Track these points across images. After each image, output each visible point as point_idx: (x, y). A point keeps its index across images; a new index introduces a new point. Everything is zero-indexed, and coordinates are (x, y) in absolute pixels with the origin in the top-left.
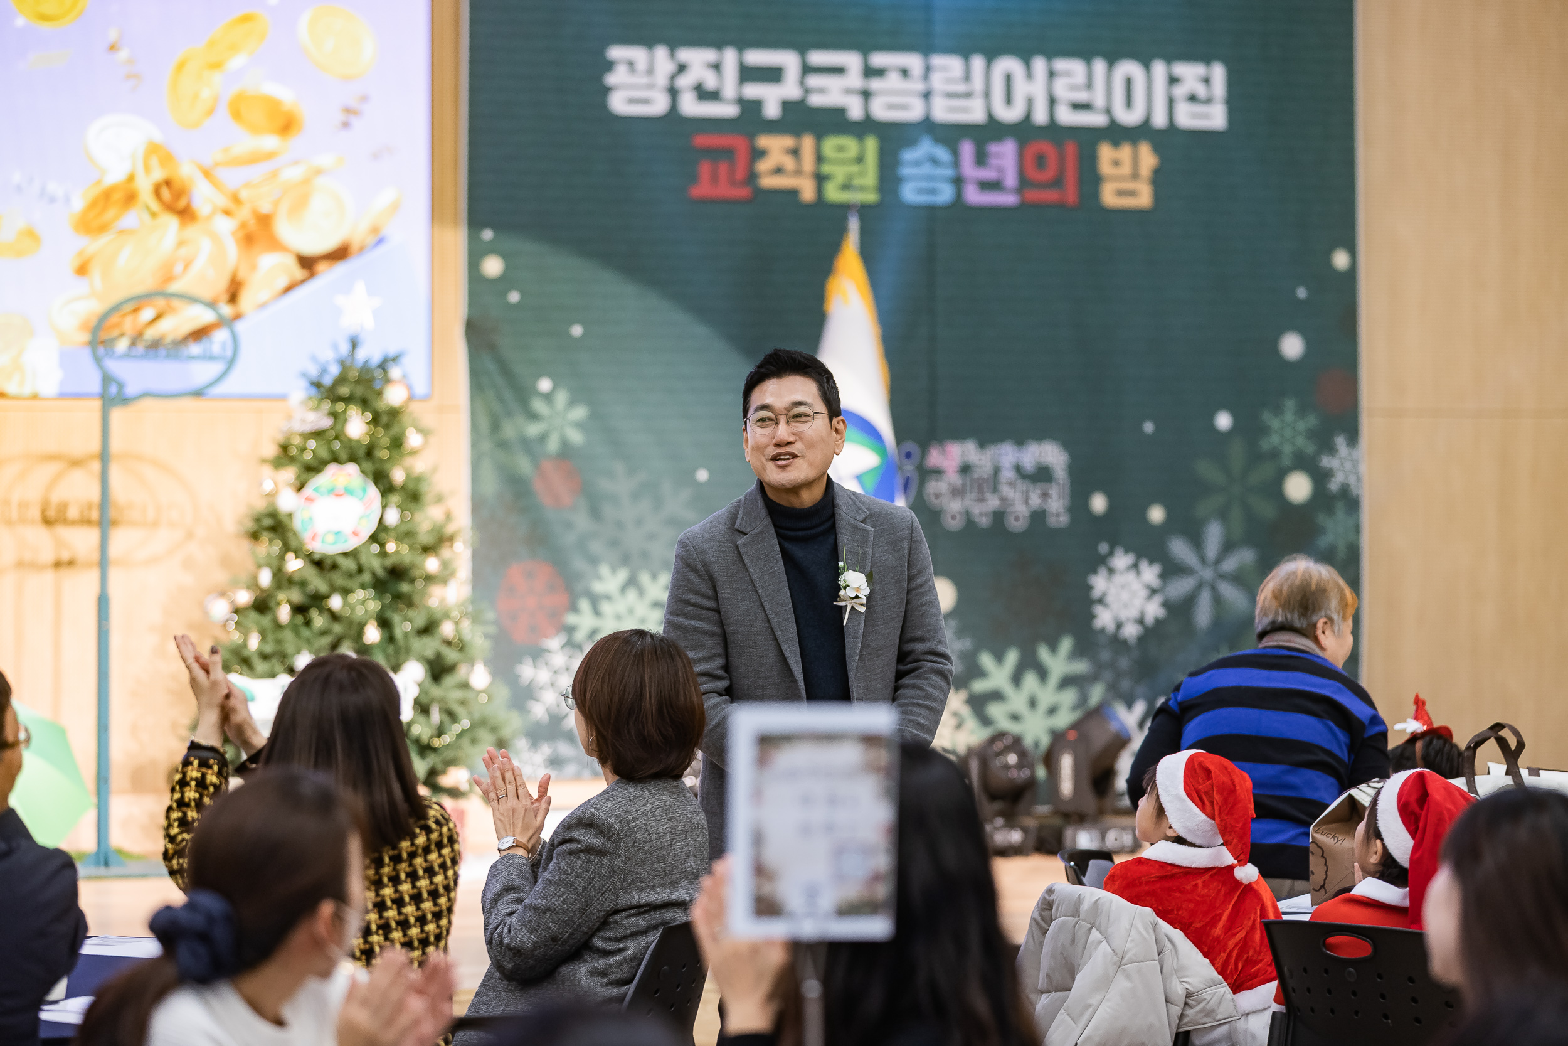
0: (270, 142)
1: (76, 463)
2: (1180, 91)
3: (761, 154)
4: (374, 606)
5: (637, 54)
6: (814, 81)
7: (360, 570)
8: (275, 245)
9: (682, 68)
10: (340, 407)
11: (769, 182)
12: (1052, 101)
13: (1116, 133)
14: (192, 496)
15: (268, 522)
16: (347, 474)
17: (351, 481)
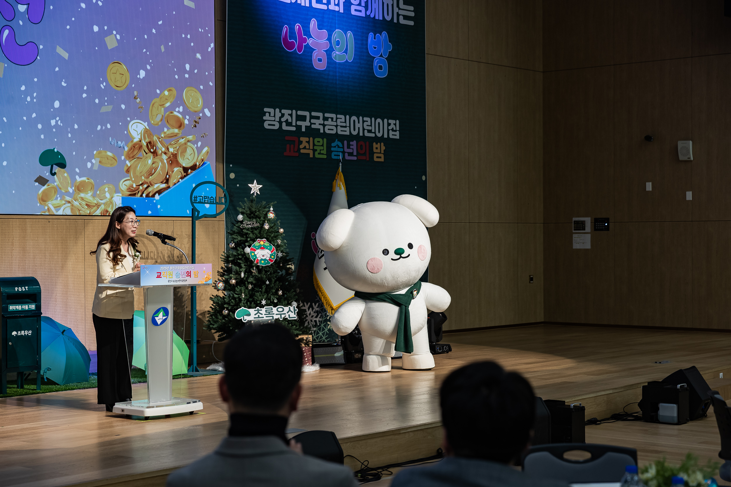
2: (390, 128)
3: (301, 142)
5: (271, 110)
6: (313, 121)
8: (178, 164)
9: (283, 115)
11: (302, 151)
12: (364, 129)
13: (377, 140)
14: (157, 249)
15: (240, 257)
16: (263, 242)
17: (265, 244)
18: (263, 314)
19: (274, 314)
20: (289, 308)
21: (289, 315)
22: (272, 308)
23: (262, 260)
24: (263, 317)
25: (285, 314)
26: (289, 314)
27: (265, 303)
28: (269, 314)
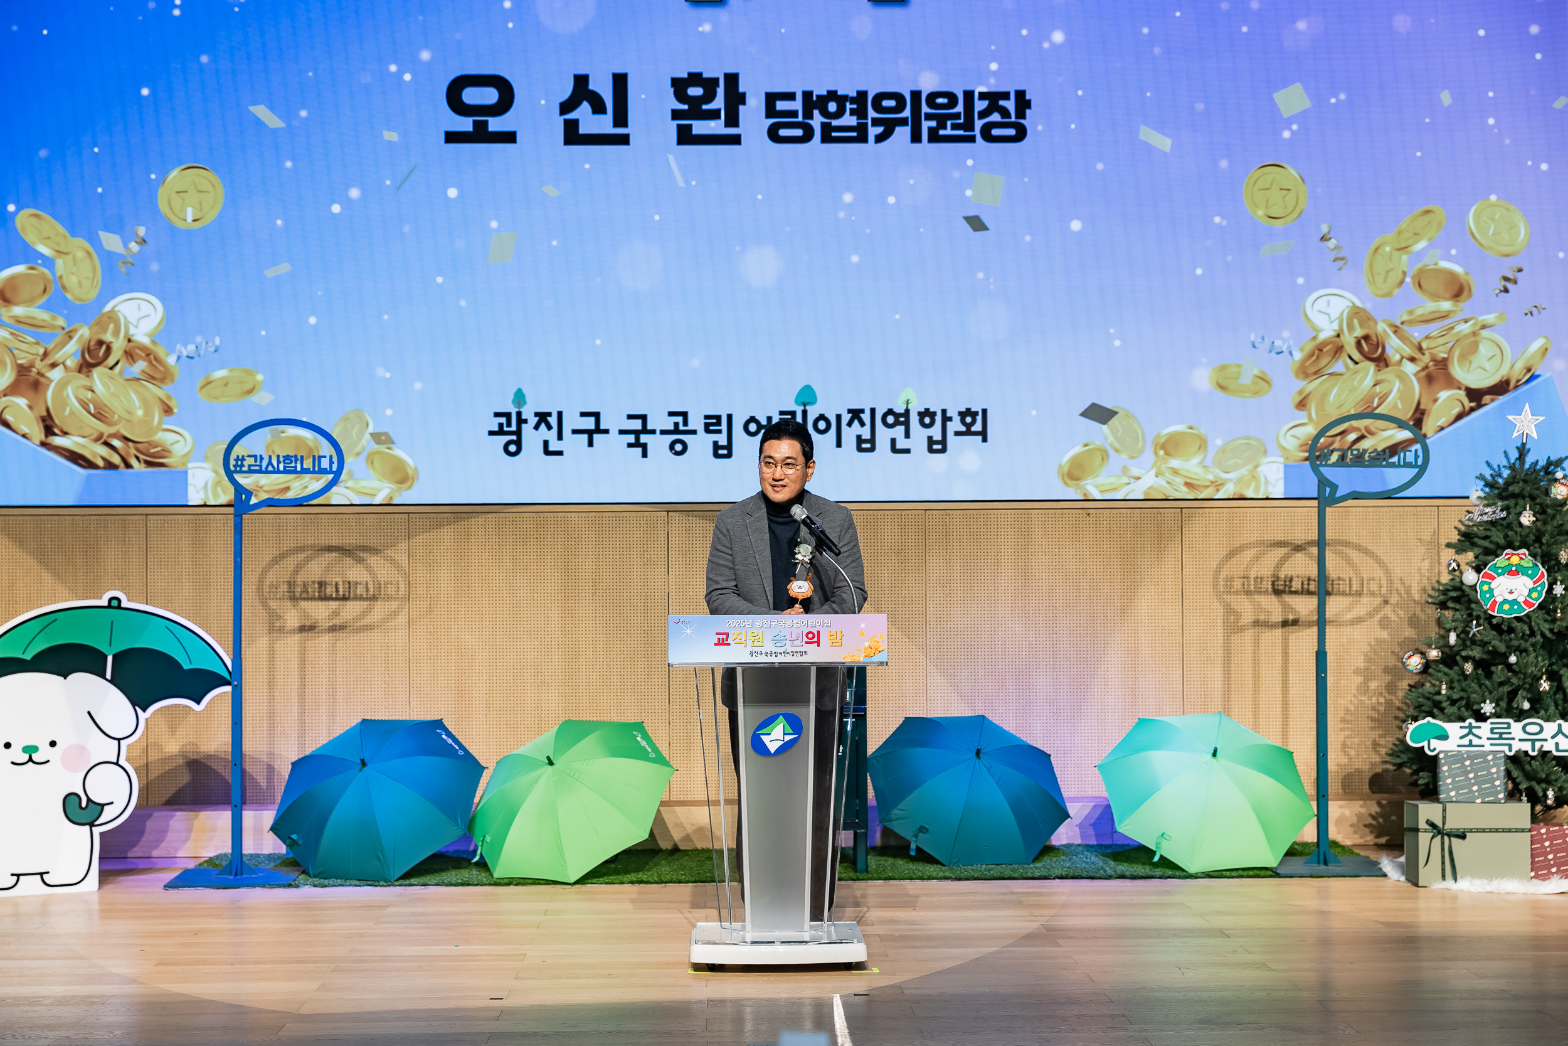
0: (1446, 305)
1: (1298, 548)
4: (1543, 663)
7: (1533, 633)
8: (1451, 382)
10: (1512, 502)
14: (1387, 572)
15: (1454, 594)
16: (1520, 558)
17: (1523, 563)
18: (1484, 738)
19: (1514, 739)
20: (1560, 725)
21: (1557, 744)
22: (1509, 724)
23: (1505, 601)
24: (1483, 746)
25: (1546, 740)
26: (1557, 739)
27: (1493, 711)
28: (1501, 738)
